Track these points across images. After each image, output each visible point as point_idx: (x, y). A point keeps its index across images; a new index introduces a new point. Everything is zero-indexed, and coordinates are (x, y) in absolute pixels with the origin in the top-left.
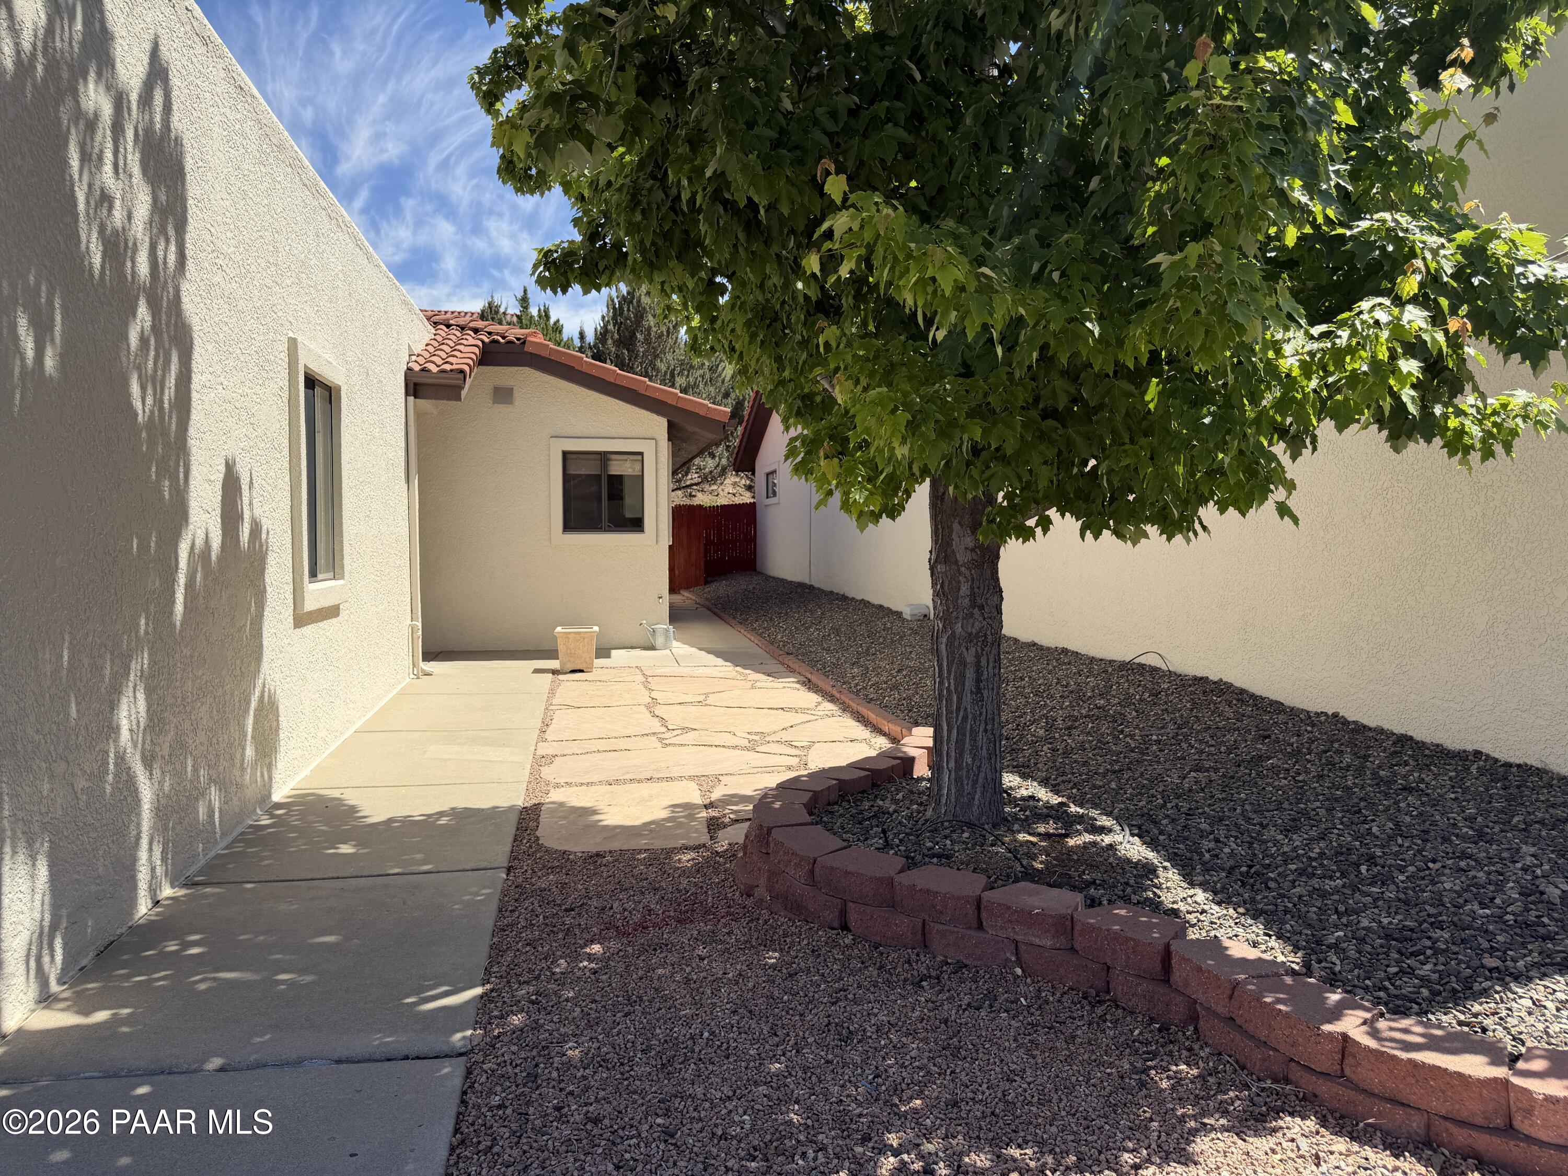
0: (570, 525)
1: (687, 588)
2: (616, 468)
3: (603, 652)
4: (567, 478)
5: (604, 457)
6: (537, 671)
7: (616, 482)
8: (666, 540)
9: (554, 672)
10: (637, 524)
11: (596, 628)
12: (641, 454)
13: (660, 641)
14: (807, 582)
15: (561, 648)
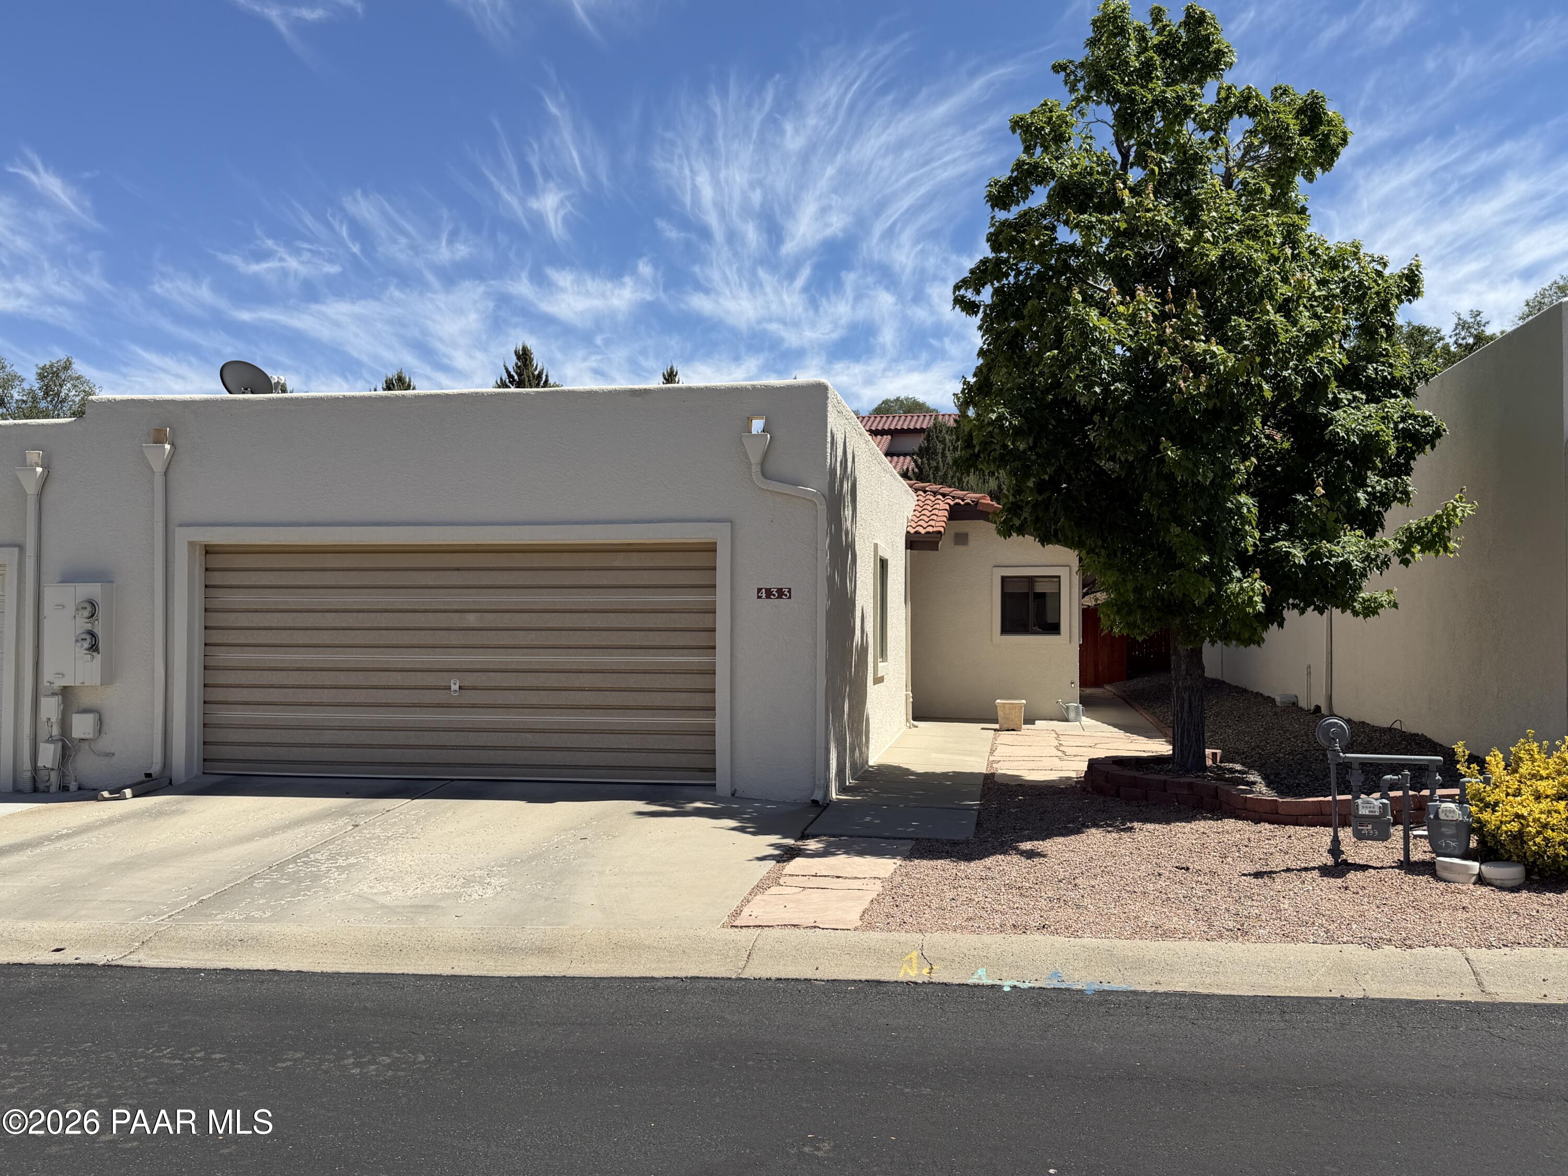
0: (1007, 629)
1: (1110, 682)
2: (1040, 588)
3: (1030, 721)
4: (1004, 595)
5: (1031, 580)
6: (983, 729)
7: (1042, 596)
8: (1077, 640)
9: (995, 730)
10: (1054, 628)
11: (1024, 701)
12: (1059, 577)
13: (1072, 715)
14: (1220, 678)
15: (1000, 713)
